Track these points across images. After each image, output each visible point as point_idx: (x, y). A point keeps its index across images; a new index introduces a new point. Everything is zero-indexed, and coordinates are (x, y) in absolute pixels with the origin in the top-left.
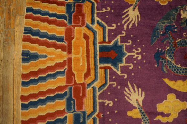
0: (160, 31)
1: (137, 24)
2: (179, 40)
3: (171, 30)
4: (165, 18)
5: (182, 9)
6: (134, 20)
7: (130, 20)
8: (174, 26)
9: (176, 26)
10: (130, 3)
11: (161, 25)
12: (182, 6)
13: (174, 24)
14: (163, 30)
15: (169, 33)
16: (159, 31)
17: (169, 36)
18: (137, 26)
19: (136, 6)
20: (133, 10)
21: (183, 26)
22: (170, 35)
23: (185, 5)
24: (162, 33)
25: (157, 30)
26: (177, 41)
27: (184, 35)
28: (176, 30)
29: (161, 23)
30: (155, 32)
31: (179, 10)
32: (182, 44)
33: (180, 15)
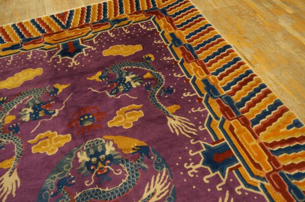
0: (49, 190)
1: (16, 192)
2: (80, 194)
3: (67, 184)
4: (55, 171)
5: (80, 151)
6: (10, 189)
7: (5, 190)
8: (70, 176)
9: (72, 177)
10: (5, 168)
11: (50, 182)
12: (78, 146)
13: (70, 174)
14: (54, 188)
15: (63, 189)
16: (47, 192)
17: (64, 194)
18: (14, 196)
19: (14, 169)
20: (10, 176)
21: (83, 172)
22: (65, 192)
23: (82, 144)
24: (52, 193)
25: (45, 190)
26: (75, 198)
27: (86, 185)
28: (73, 181)
29: (50, 179)
30: (42, 195)
31: (74, 153)
32: (85, 198)
33: (77, 159)
